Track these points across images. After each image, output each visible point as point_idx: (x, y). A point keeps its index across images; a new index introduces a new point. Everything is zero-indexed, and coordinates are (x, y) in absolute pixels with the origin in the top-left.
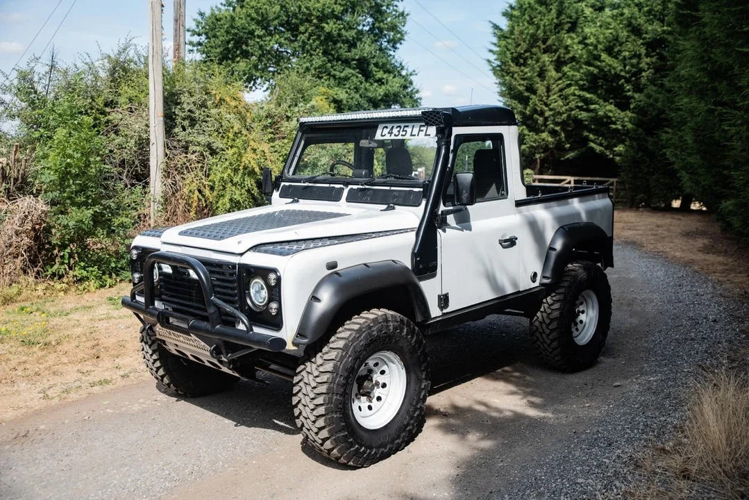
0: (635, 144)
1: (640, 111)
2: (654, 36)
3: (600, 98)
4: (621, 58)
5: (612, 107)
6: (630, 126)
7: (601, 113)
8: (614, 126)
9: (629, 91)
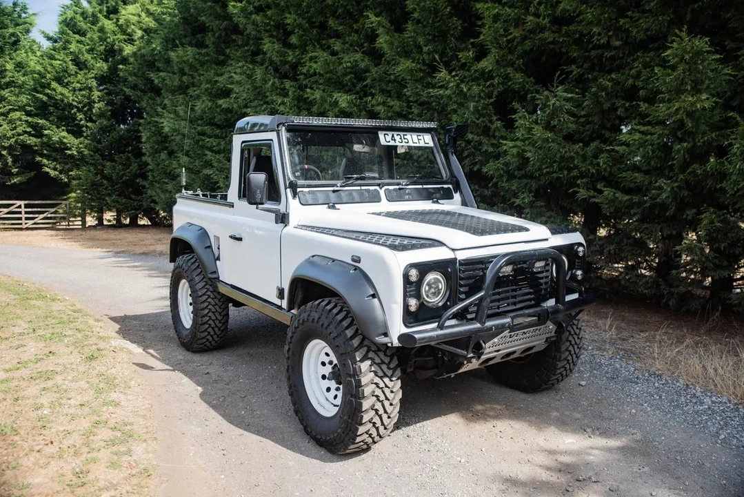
0: (92, 169)
1: (94, 138)
2: (102, 73)
3: (52, 124)
4: (70, 89)
5: (65, 134)
6: (86, 152)
7: (55, 138)
8: (69, 152)
9: (81, 120)
